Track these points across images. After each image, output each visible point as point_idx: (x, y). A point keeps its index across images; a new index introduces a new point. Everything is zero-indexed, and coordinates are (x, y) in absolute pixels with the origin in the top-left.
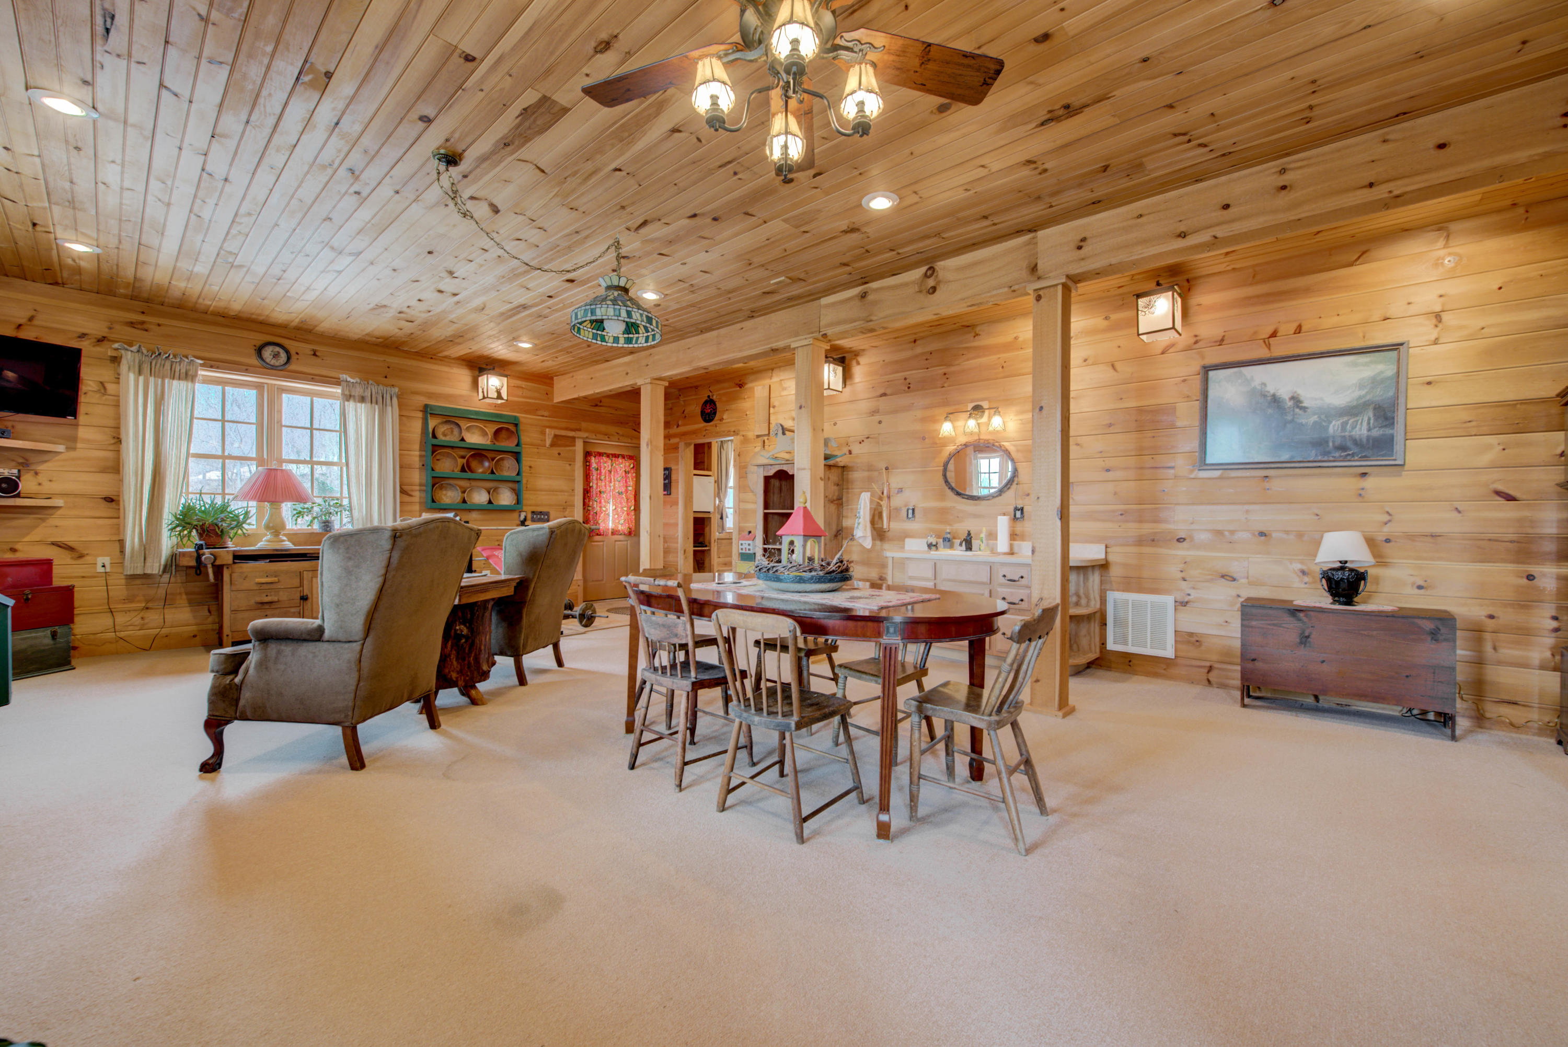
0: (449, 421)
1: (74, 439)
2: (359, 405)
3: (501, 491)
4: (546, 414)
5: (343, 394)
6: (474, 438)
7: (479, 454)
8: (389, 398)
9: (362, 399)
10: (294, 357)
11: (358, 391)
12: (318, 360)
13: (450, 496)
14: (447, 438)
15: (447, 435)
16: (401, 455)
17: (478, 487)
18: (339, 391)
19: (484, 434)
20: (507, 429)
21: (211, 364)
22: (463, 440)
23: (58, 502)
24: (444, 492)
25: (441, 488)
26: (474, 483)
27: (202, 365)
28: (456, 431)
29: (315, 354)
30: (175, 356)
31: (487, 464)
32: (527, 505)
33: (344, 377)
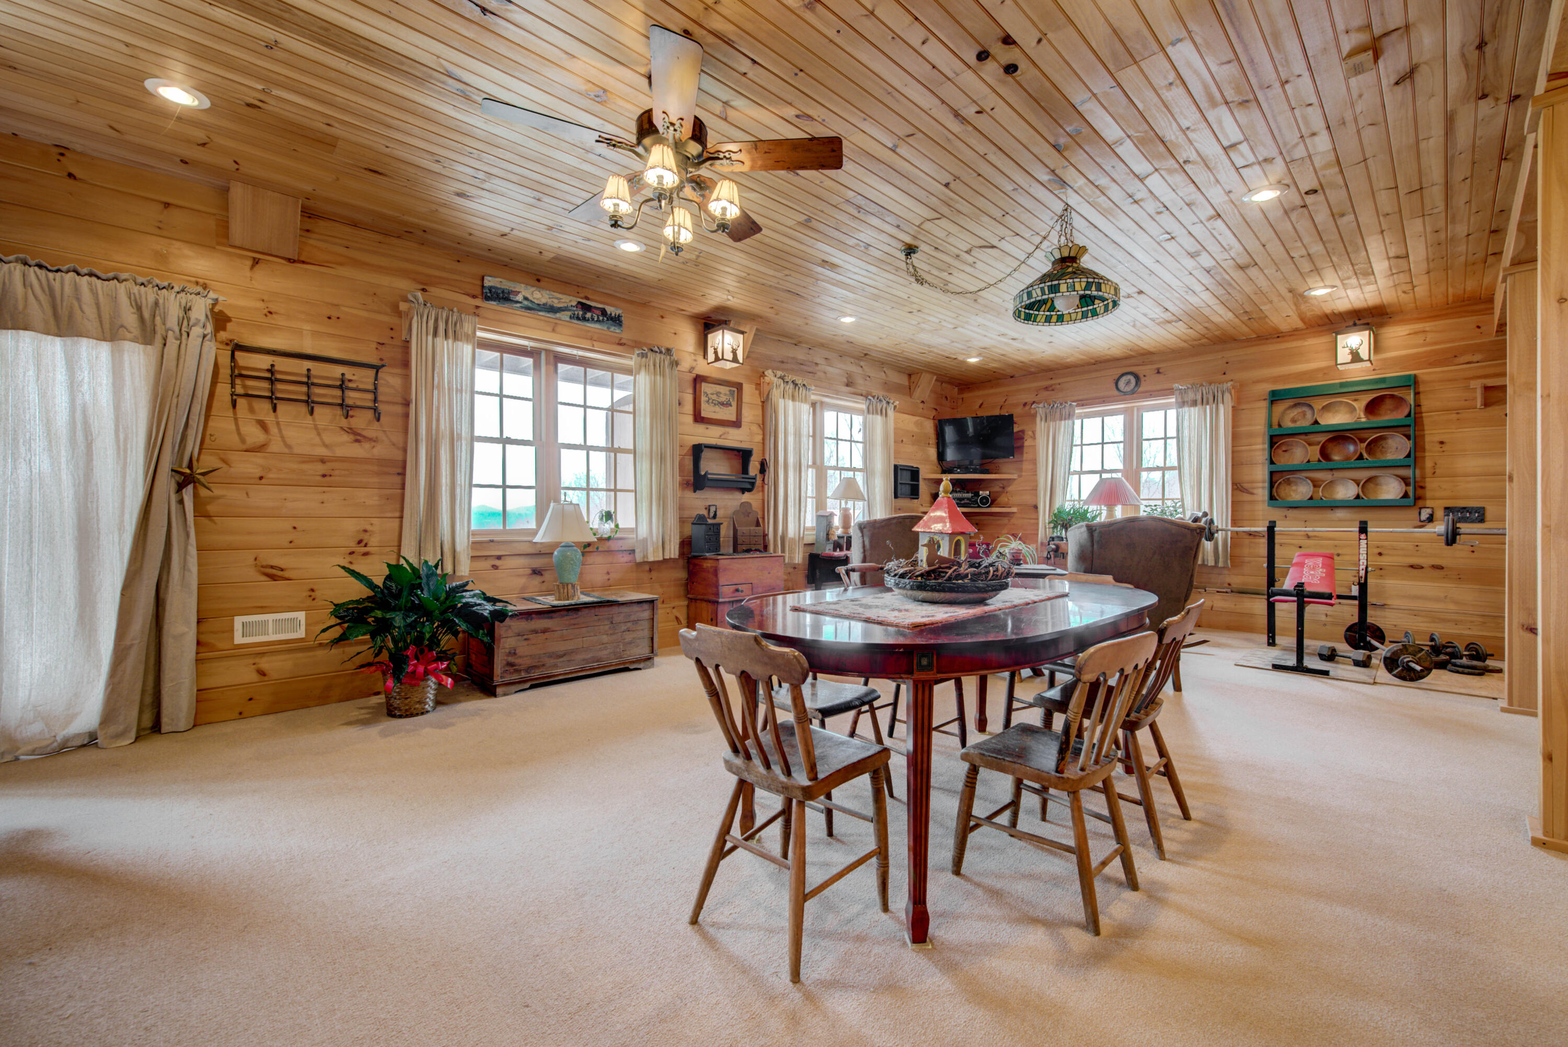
0: (1299, 404)
1: (1021, 470)
2: (1192, 409)
3: (1382, 480)
4: (1478, 357)
5: (1177, 402)
6: (1338, 418)
7: (1340, 436)
8: (1220, 395)
9: (1194, 403)
10: (1142, 379)
11: (1191, 396)
12: (1161, 376)
13: (1301, 491)
14: (1298, 424)
15: (1294, 418)
16: (1233, 452)
17: (1343, 478)
18: (1174, 400)
19: (1353, 409)
20: (1392, 396)
21: (1082, 403)
22: (1316, 422)
23: (1014, 510)
24: (1294, 488)
25: (1288, 482)
26: (1337, 474)
27: (1077, 406)
28: (1309, 413)
29: (1158, 372)
30: (1061, 404)
31: (1351, 448)
32: (1434, 499)
33: (1176, 386)
